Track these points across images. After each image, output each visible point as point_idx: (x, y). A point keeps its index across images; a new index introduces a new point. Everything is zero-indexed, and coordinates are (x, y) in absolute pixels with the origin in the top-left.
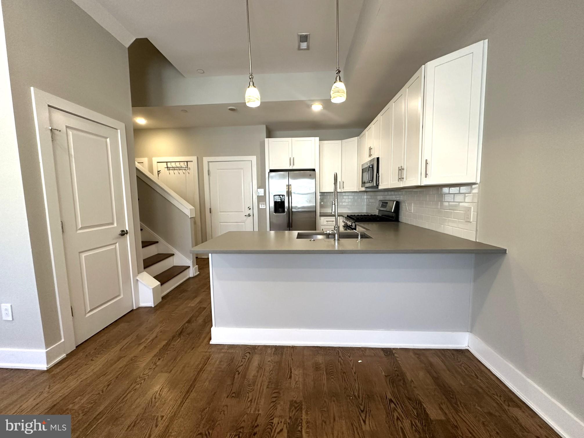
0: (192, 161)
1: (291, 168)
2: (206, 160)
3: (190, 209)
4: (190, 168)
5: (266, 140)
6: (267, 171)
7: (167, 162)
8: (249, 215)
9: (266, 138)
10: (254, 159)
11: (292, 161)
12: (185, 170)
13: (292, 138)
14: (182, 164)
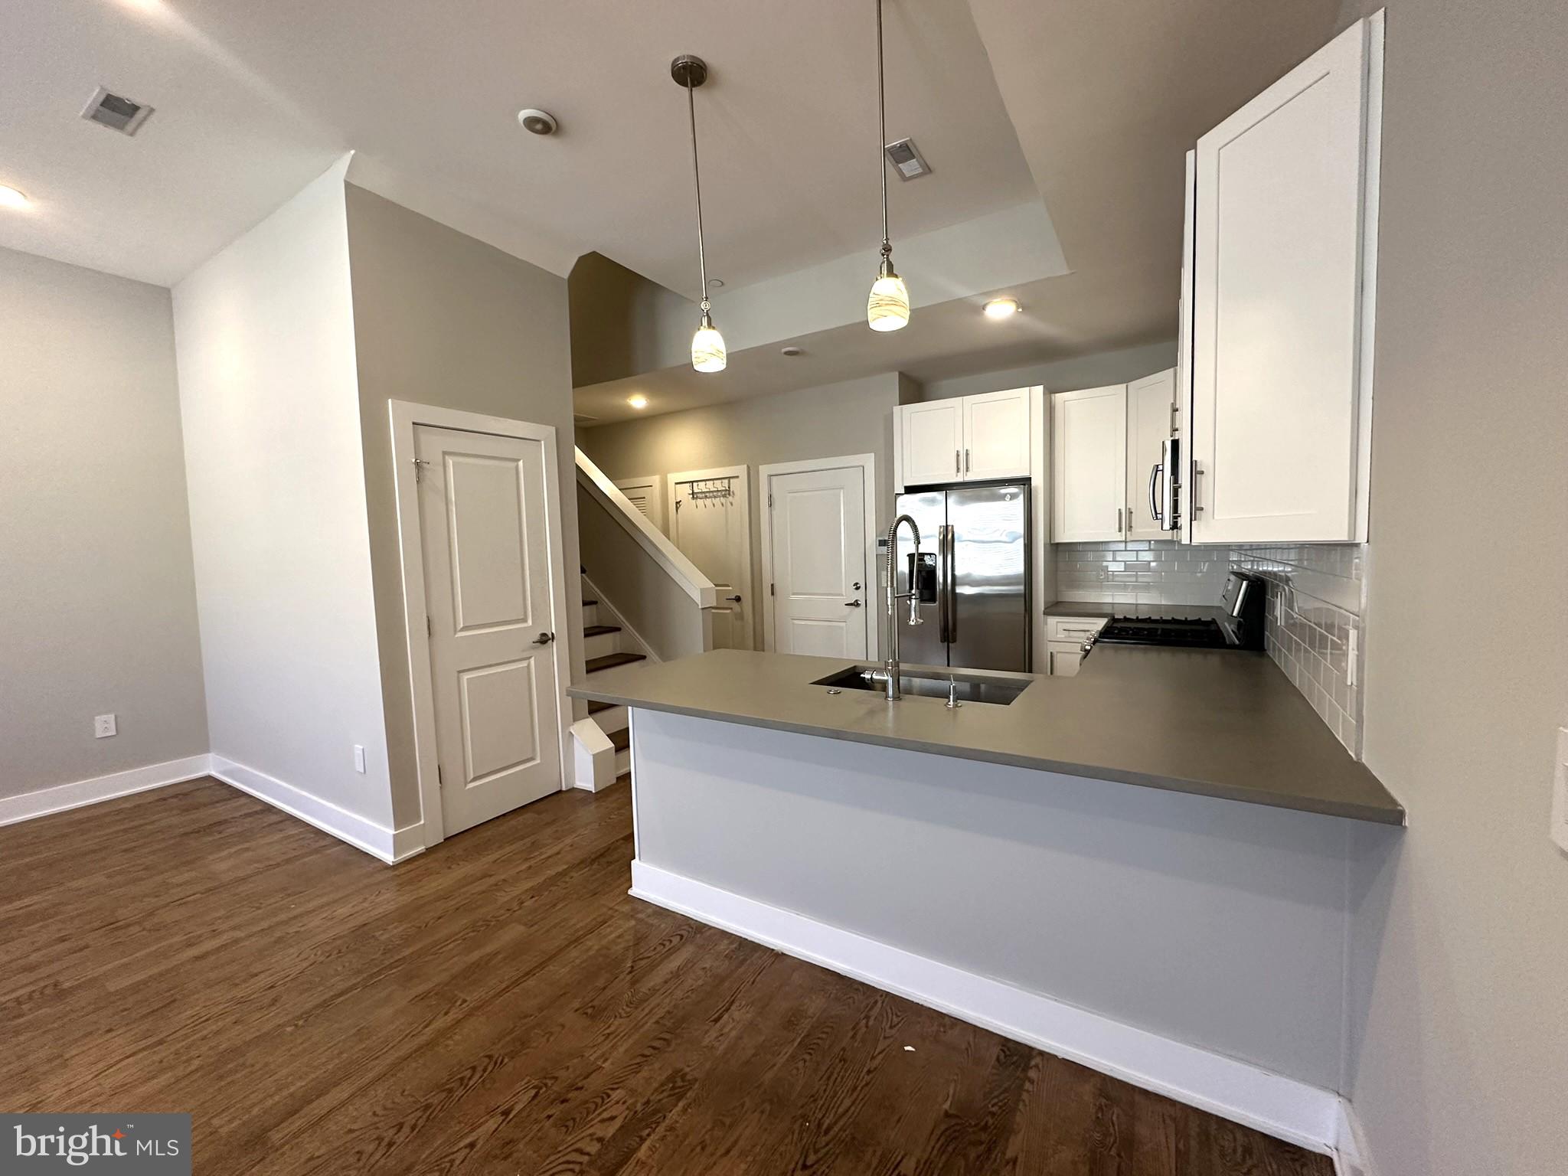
0: (737, 477)
1: (959, 479)
2: (765, 470)
3: (703, 591)
4: (735, 492)
5: (897, 409)
6: (899, 489)
7: (692, 482)
8: (856, 604)
9: (904, 401)
10: (869, 460)
11: (963, 460)
12: (724, 496)
13: (965, 397)
14: (719, 485)
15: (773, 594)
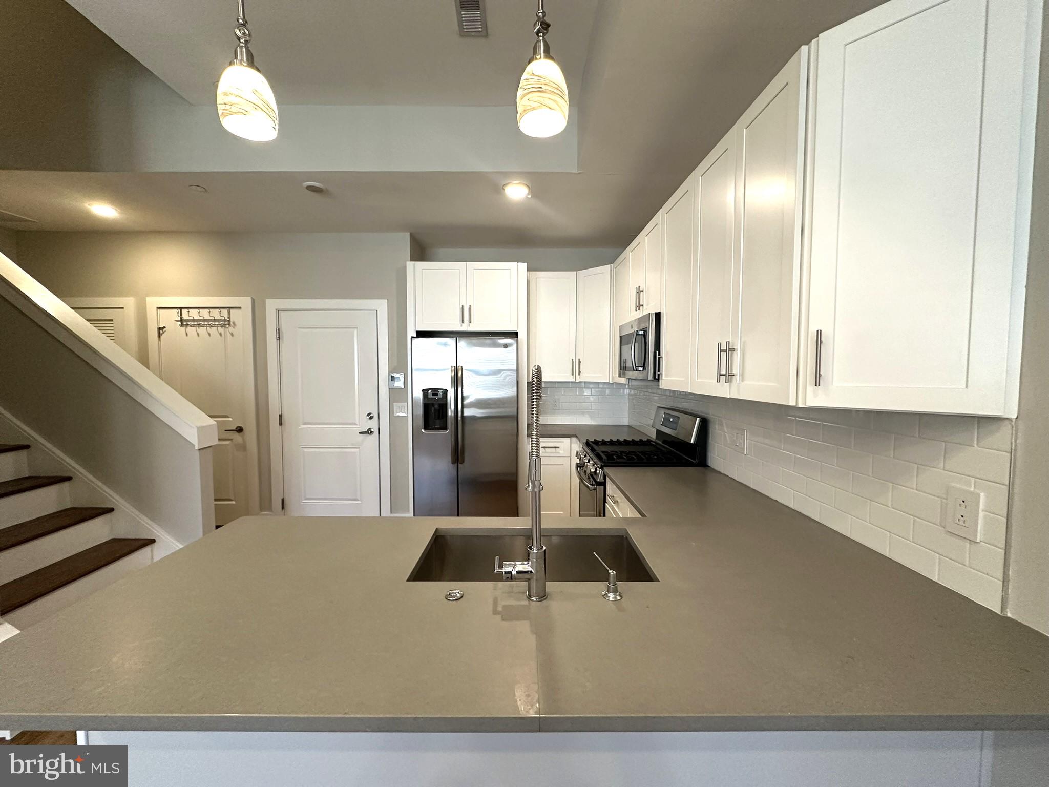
0: (240, 308)
1: (463, 328)
2: (272, 305)
3: (201, 430)
4: (236, 323)
5: (410, 265)
6: (411, 333)
7: (181, 308)
8: (369, 432)
9: (411, 260)
10: (382, 306)
11: (466, 313)
12: (223, 326)
13: (467, 263)
14: (216, 314)
15: (281, 424)
